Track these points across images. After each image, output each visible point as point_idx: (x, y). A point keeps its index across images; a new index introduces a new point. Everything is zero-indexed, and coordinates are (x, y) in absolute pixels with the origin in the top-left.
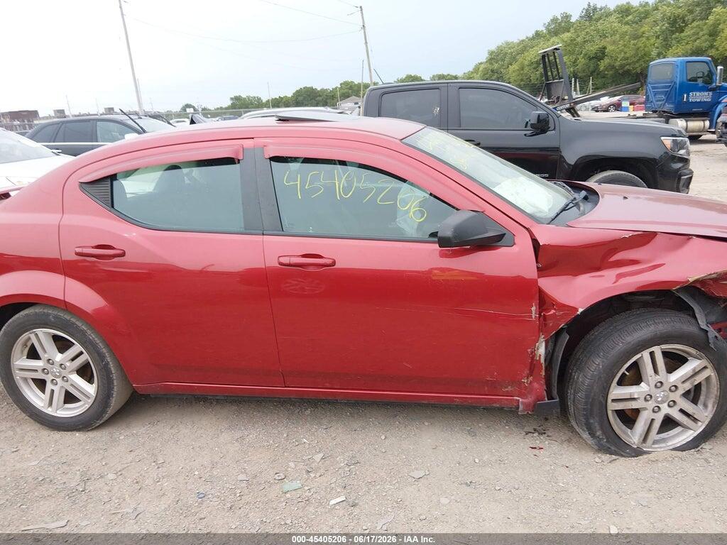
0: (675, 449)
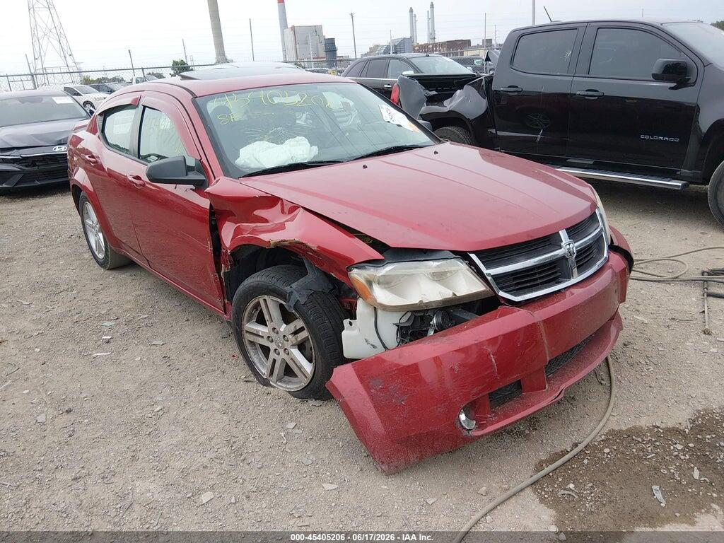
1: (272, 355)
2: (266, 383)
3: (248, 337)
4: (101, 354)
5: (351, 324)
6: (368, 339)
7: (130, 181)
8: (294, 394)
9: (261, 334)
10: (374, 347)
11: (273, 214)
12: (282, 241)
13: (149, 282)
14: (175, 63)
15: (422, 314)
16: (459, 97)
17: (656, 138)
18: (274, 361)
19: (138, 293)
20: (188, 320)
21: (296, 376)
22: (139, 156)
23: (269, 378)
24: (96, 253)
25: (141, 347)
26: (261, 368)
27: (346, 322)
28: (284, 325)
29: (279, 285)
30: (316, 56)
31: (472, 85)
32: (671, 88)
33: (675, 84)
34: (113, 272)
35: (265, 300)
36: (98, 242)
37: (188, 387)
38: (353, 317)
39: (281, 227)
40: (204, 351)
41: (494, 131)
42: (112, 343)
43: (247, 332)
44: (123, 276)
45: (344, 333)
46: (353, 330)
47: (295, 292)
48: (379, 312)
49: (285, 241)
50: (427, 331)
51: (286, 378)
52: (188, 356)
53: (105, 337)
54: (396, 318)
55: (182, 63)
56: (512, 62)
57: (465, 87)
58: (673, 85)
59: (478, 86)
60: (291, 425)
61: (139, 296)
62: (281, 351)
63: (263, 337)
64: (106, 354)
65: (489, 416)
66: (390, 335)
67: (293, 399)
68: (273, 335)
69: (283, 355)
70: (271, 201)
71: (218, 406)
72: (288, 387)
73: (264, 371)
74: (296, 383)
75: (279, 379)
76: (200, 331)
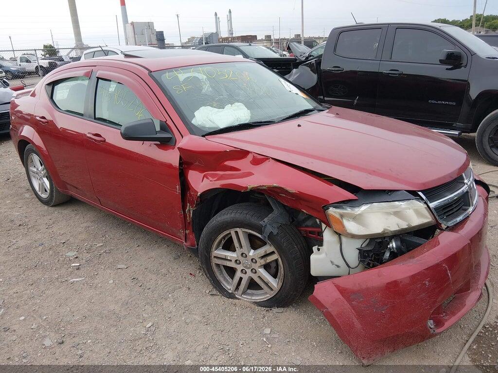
0: (255, 303)
1: (238, 274)
2: (231, 296)
3: (215, 261)
4: (77, 280)
5: (319, 250)
6: (332, 260)
7: (88, 137)
8: (260, 304)
9: (229, 258)
10: (338, 266)
11: (243, 164)
12: (261, 186)
13: (90, 215)
14: (45, 47)
15: (380, 240)
16: (296, 74)
17: (439, 102)
18: (241, 279)
19: (85, 225)
20: (139, 246)
21: (262, 289)
22: (95, 118)
23: (234, 293)
24: (39, 193)
25: (109, 271)
26: (226, 285)
27: (315, 248)
28: (252, 251)
29: (254, 220)
30: (150, 43)
31: (306, 65)
32: (447, 69)
33: (452, 67)
34: (56, 208)
35: (236, 232)
36: (42, 186)
37: (166, 304)
38: (321, 244)
39: (250, 174)
40: (164, 271)
41: (322, 97)
42: (82, 269)
43: (215, 257)
44: (66, 212)
45: (313, 257)
46: (320, 254)
47: (268, 225)
48: (344, 239)
49: (263, 186)
50: (384, 253)
51: (249, 291)
52: (154, 277)
53: (73, 265)
54: (358, 244)
55: (51, 47)
56: (335, 50)
57: (300, 67)
58: (450, 67)
59: (310, 66)
60: (267, 331)
61: (89, 227)
62: (249, 271)
63: (231, 261)
64: (81, 279)
65: (442, 315)
66: (352, 256)
67: (257, 308)
68: (241, 259)
69: (249, 273)
70: (242, 154)
71: (198, 318)
72: (253, 298)
73: (230, 287)
74: (261, 295)
75: (244, 293)
76: (153, 254)
